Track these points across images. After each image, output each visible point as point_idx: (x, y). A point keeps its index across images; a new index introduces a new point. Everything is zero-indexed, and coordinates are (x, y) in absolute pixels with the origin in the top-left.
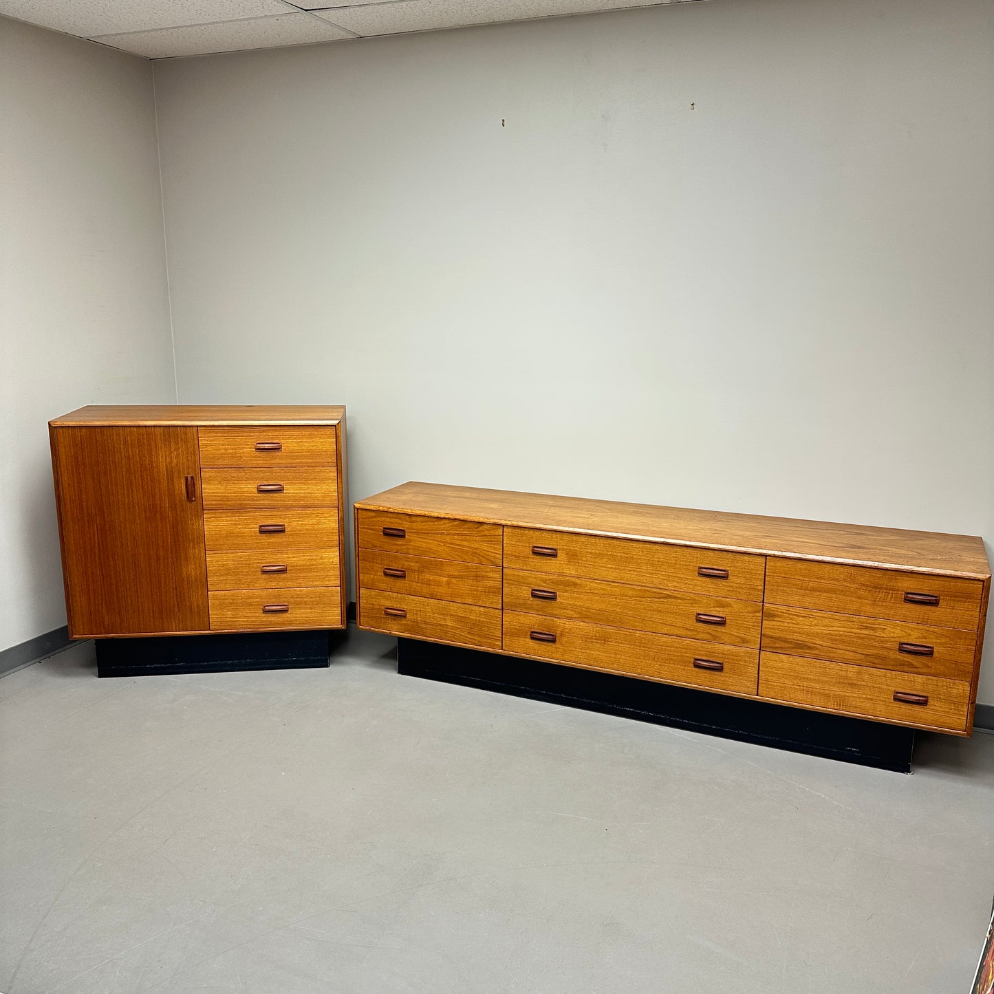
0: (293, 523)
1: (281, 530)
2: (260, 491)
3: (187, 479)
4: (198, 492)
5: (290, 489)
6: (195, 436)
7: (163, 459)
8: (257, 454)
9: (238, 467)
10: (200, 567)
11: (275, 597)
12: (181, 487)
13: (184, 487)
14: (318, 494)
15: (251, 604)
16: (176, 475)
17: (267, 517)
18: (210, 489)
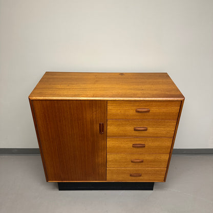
0: (149, 143)
1: (143, 146)
2: (135, 130)
3: (100, 124)
4: (105, 129)
5: (151, 130)
6: (106, 105)
7: (89, 115)
8: (137, 114)
9: (126, 119)
10: (104, 159)
11: (136, 171)
12: (97, 127)
13: (98, 128)
14: (164, 132)
15: (125, 173)
16: (95, 122)
17: (137, 141)
18: (111, 129)
